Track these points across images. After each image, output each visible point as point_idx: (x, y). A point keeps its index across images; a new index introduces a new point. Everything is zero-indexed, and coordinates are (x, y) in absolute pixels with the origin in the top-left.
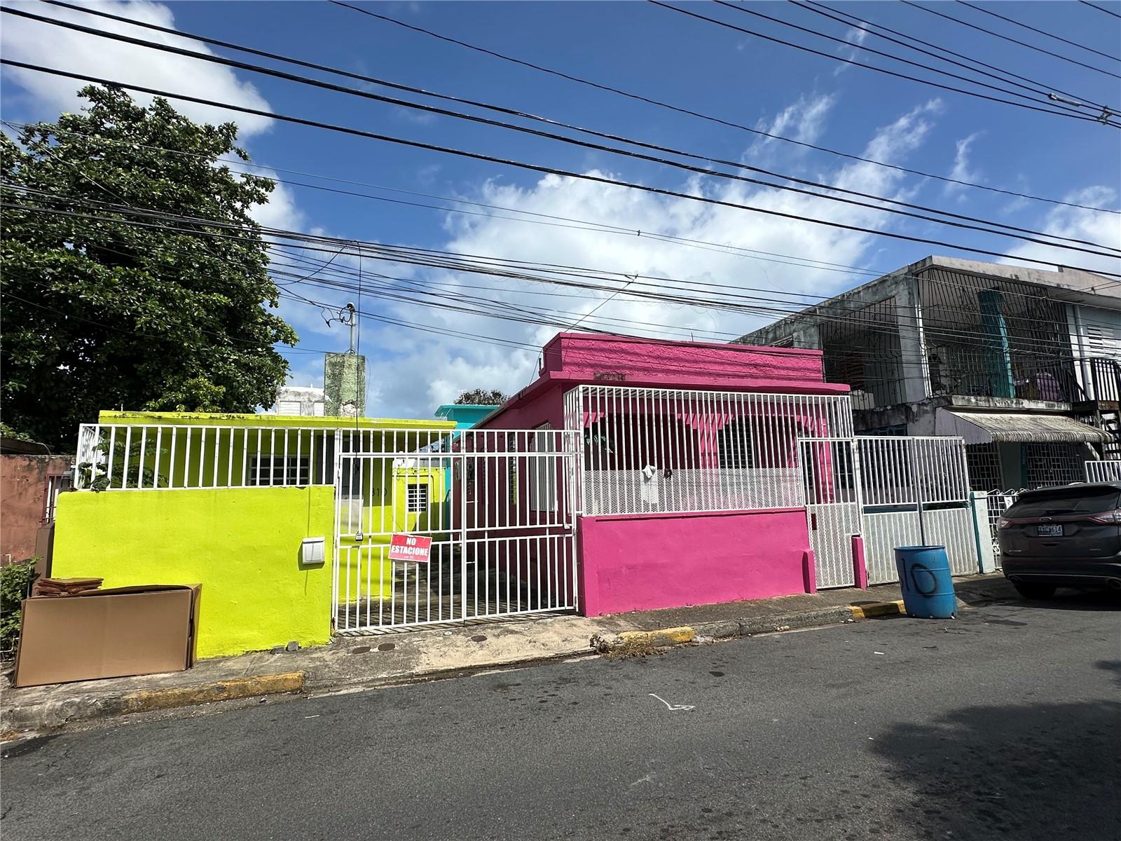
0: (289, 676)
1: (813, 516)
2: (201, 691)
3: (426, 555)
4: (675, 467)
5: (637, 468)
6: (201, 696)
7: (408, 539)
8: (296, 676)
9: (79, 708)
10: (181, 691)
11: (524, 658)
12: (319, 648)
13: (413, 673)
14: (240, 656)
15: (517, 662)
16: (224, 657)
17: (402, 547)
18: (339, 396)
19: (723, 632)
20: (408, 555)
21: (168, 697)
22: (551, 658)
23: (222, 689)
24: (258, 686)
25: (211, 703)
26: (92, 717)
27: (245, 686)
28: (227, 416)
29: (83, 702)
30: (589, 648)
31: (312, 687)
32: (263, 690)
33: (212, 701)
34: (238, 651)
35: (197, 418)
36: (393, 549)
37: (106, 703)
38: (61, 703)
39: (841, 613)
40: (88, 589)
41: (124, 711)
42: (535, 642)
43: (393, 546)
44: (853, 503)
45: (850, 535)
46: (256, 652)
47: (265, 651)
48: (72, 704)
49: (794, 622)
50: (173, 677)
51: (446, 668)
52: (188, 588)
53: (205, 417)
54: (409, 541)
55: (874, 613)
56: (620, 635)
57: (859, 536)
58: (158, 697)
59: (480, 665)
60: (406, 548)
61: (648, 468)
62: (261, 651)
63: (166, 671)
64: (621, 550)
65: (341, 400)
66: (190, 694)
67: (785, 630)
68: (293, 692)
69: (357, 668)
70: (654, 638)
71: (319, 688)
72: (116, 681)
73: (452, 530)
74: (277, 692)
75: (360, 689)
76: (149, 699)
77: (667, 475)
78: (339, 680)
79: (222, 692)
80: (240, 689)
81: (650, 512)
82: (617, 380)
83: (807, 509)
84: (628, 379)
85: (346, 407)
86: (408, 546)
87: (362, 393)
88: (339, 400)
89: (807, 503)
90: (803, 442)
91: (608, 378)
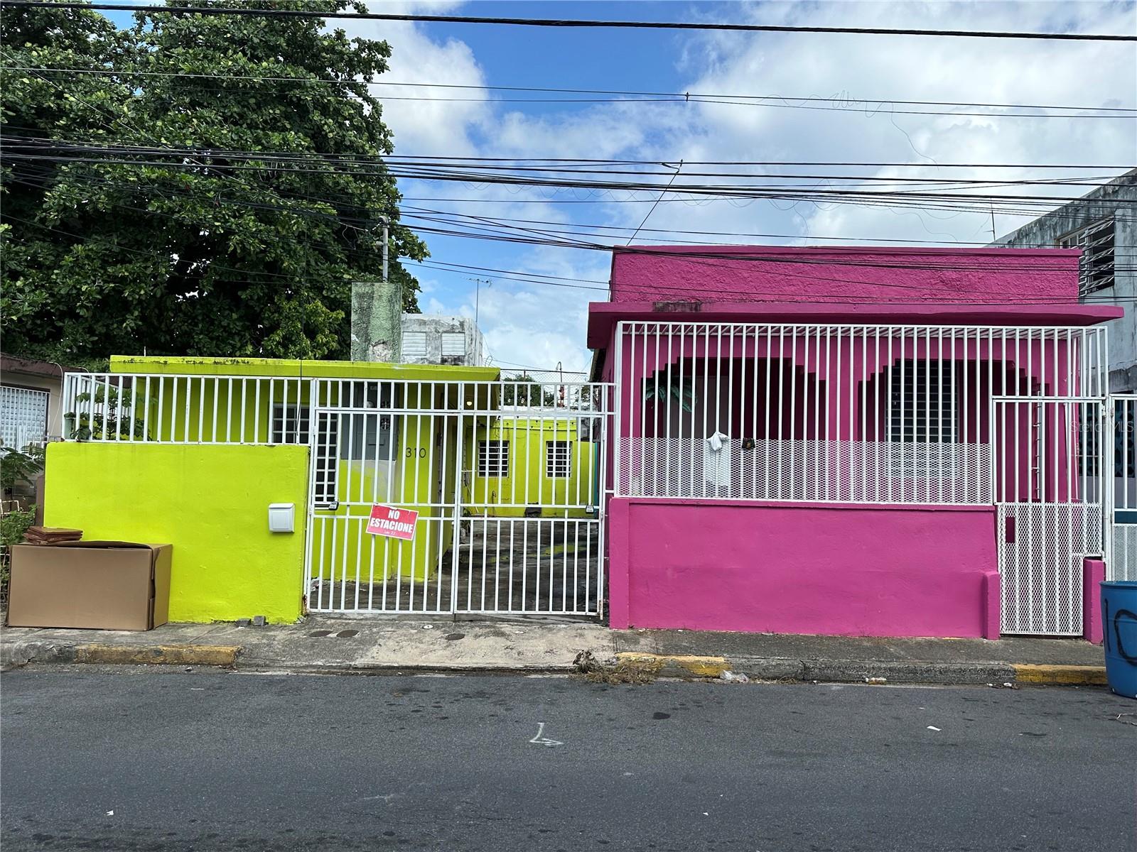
0: (223, 649)
1: (1010, 522)
2: (140, 652)
3: (410, 531)
4: (761, 435)
5: (699, 435)
6: (140, 656)
7: (390, 511)
8: (229, 649)
9: (39, 652)
10: (124, 649)
11: (482, 666)
12: (285, 626)
13: (350, 665)
14: (208, 625)
15: (474, 669)
16: (193, 623)
17: (383, 521)
18: (367, 334)
19: (773, 671)
20: (389, 530)
21: (112, 653)
22: (517, 670)
23: (159, 653)
24: (192, 655)
25: (148, 665)
26: (49, 661)
27: (180, 653)
28: (231, 361)
29: (43, 647)
30: (571, 665)
31: (244, 664)
32: (196, 660)
33: (149, 663)
34: (208, 619)
35: (201, 363)
36: (372, 522)
37: (60, 650)
38: (26, 645)
39: (993, 672)
40: (70, 539)
41: (75, 660)
42: (511, 649)
43: (373, 519)
44: (1094, 505)
45: (1081, 556)
46: (224, 622)
47: (233, 622)
48: (34, 647)
49: (901, 674)
50: (131, 636)
51: (388, 664)
52: (149, 548)
53: (209, 362)
54: (391, 514)
55: (1059, 680)
56: (617, 655)
57: (1100, 558)
58: (103, 651)
59: (429, 667)
60: (387, 522)
61: (717, 435)
62: (228, 622)
63: (130, 629)
65: (370, 340)
66: (131, 653)
67: (878, 683)
68: (225, 665)
69: (298, 652)
70: (664, 665)
71: (250, 666)
72: (85, 632)
73: (443, 504)
74: (209, 664)
75: (289, 672)
76: (95, 652)
77: (748, 445)
78: (273, 661)
79: (159, 655)
80: (175, 655)
81: (717, 498)
82: (688, 311)
83: (999, 510)
84: (705, 309)
85: (375, 348)
86: (390, 520)
87: (395, 331)
88: (367, 340)
89: (999, 500)
90: (1001, 403)
91: (675, 310)
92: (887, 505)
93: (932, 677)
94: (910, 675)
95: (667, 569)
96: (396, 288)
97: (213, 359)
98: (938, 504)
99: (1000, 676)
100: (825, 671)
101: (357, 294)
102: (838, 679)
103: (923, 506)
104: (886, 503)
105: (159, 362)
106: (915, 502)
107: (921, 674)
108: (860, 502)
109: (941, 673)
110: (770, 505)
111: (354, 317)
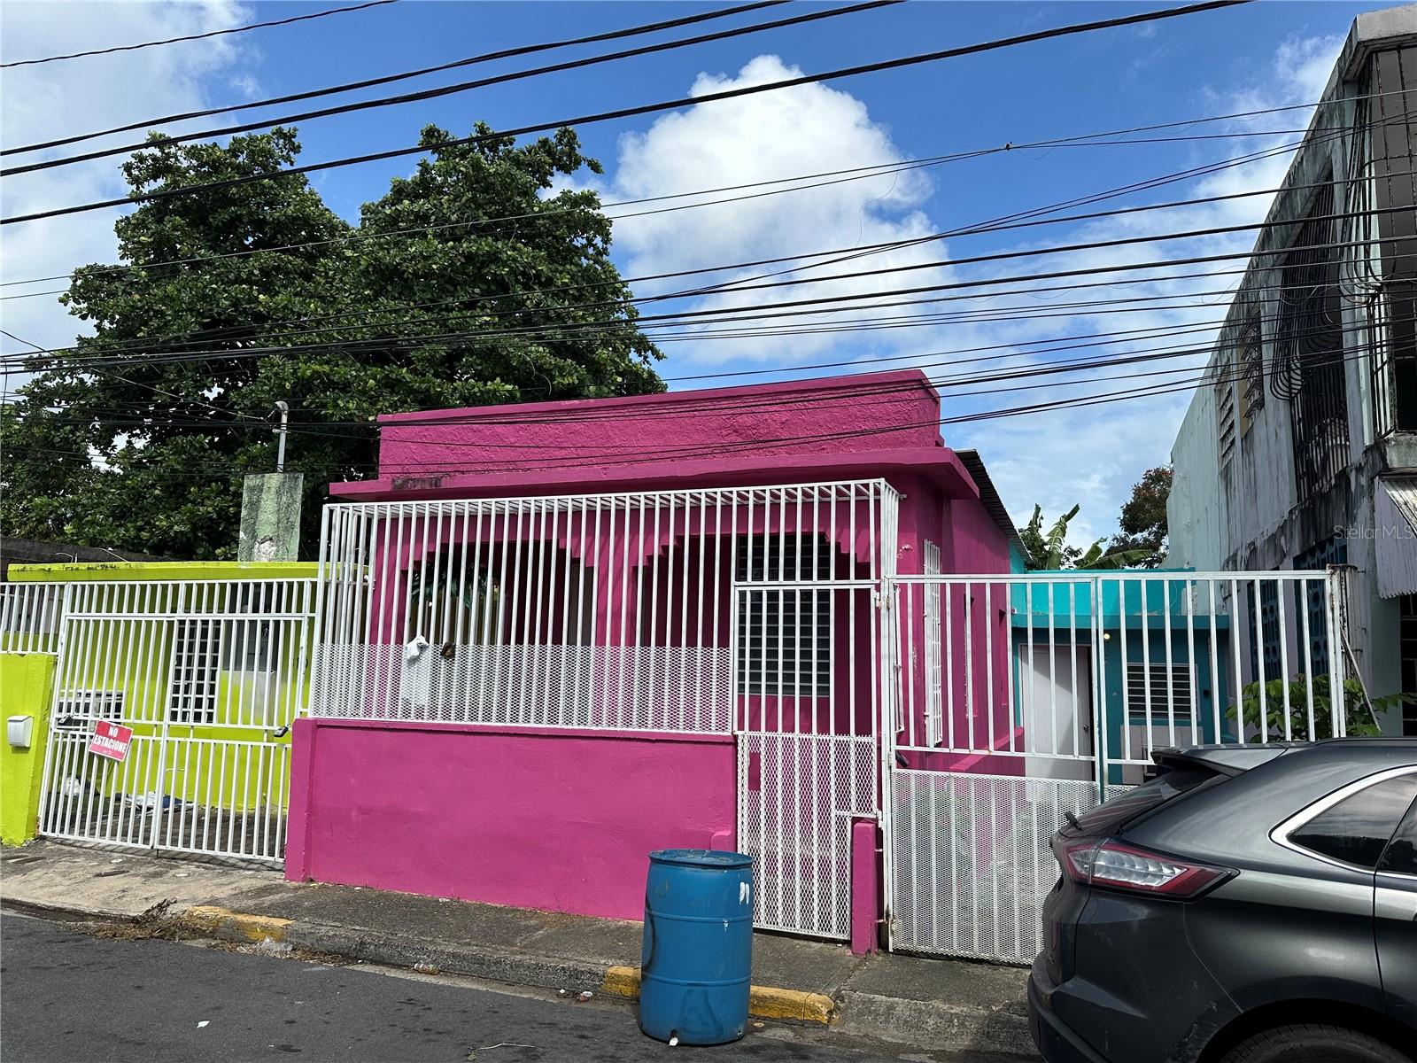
1: (755, 760)
3: (122, 751)
7: (111, 728)
17: (104, 738)
18: (254, 531)
20: (107, 749)
30: (141, 914)
35: (77, 569)
36: (97, 739)
43: (97, 736)
44: (865, 739)
45: (848, 815)
54: (111, 731)
56: (190, 908)
57: (874, 821)
60: (108, 739)
64: (352, 780)
65: (256, 537)
67: (427, 972)
77: (448, 652)
81: (412, 720)
82: (428, 487)
83: (739, 741)
84: (446, 483)
85: (262, 546)
86: (110, 737)
87: (280, 525)
88: (254, 537)
89: (741, 727)
90: (745, 591)
91: (415, 486)
92: (600, 730)
93: (499, 972)
94: (476, 966)
95: (351, 810)
96: (285, 478)
97: (86, 565)
98: (661, 731)
99: (583, 980)
100: (381, 950)
101: (248, 487)
102: (393, 961)
103: (642, 733)
104: (599, 728)
105: (44, 570)
106: (634, 729)
107: (489, 966)
108: (570, 727)
109: (511, 967)
110: (466, 730)
111: (244, 513)
